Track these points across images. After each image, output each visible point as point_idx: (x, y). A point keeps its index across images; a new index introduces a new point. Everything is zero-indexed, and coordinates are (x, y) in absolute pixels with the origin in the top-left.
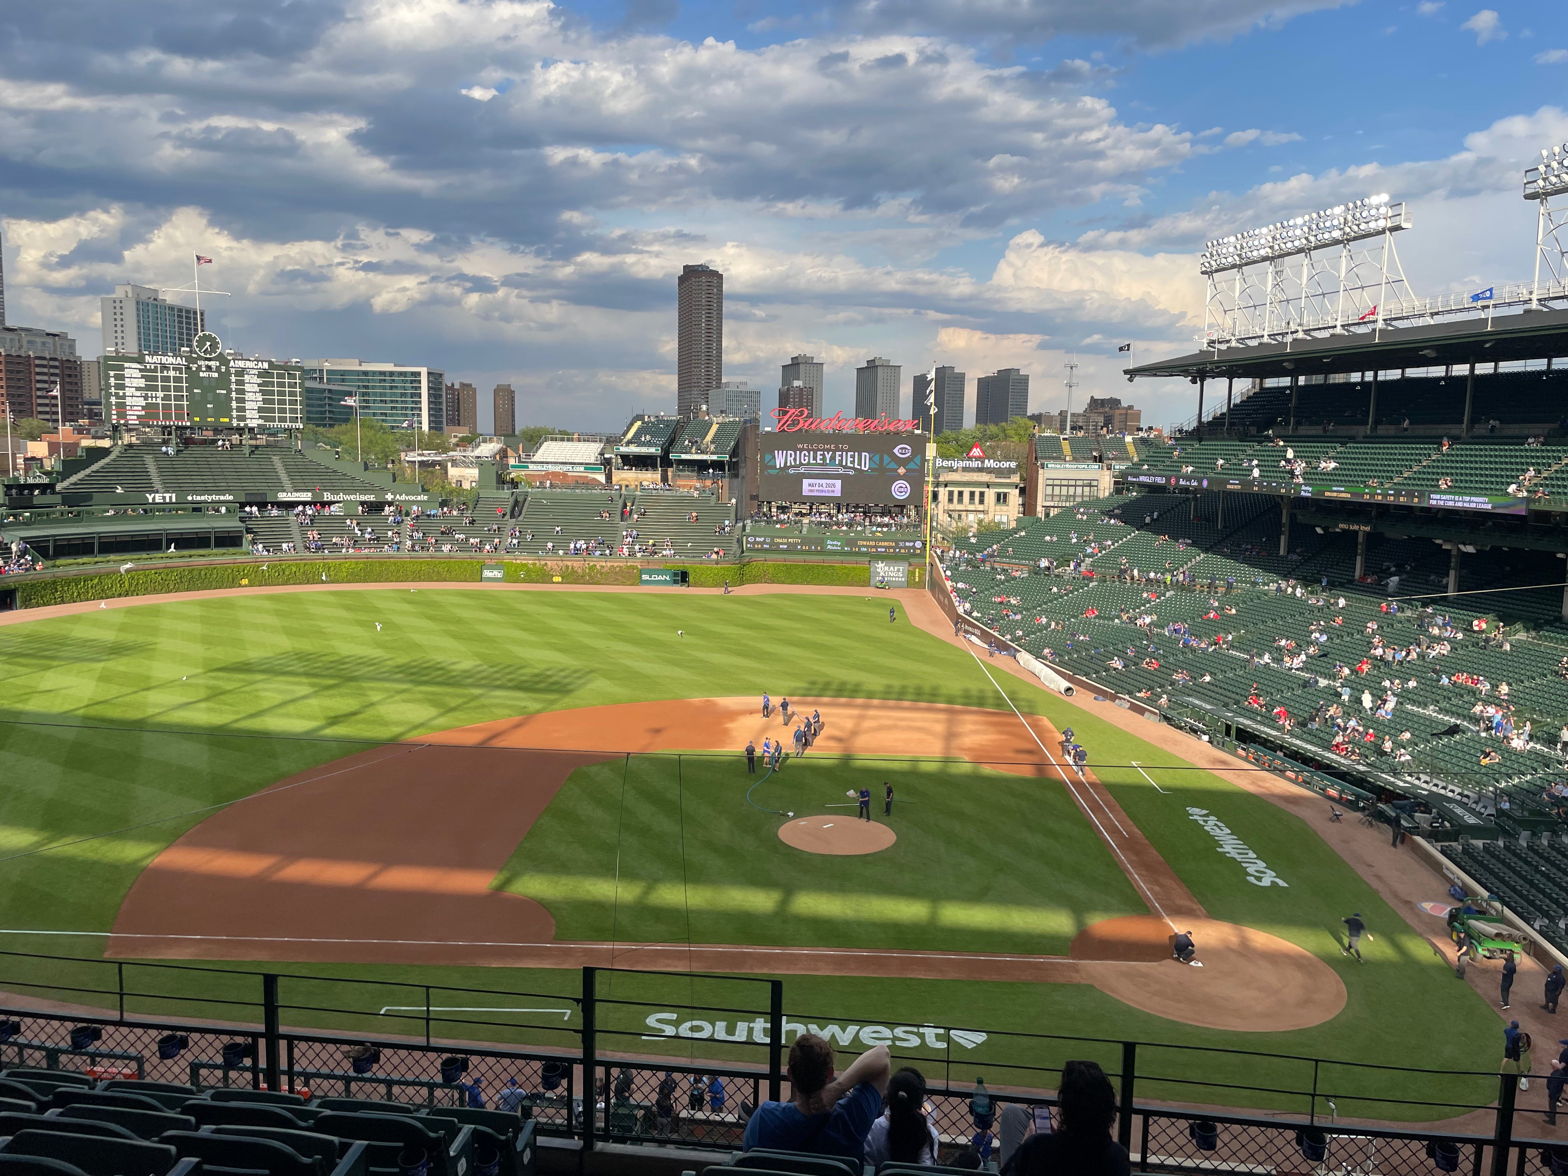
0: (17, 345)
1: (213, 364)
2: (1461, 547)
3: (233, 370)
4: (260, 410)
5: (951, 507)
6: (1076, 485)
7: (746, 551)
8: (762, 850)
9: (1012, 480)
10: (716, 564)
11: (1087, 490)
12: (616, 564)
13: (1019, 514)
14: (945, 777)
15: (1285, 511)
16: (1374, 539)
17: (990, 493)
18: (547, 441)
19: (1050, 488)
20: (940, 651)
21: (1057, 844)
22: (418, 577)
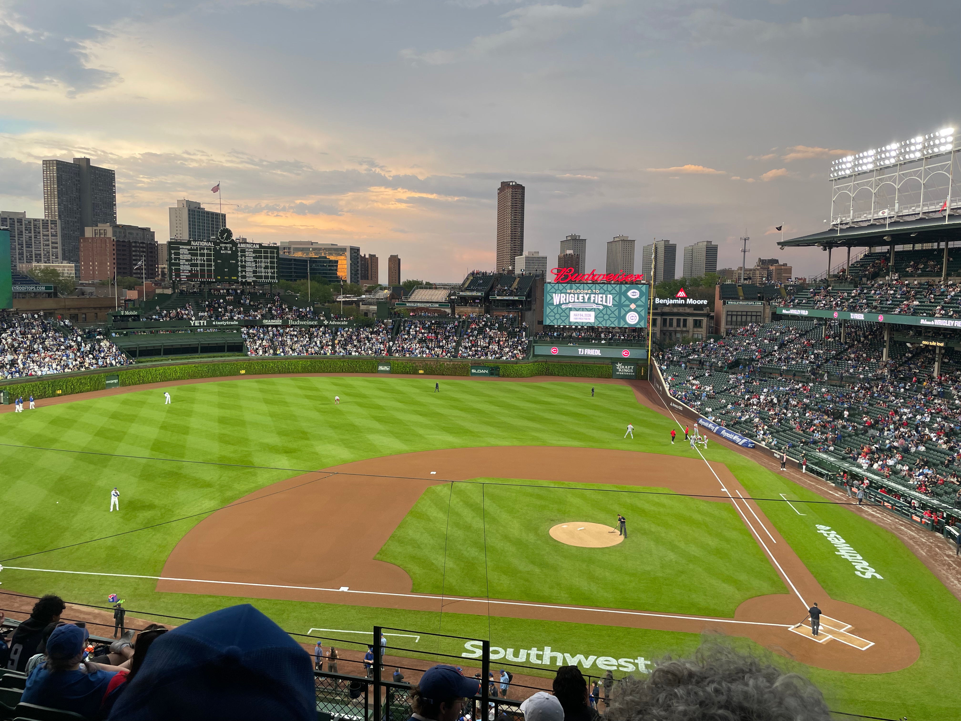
0: (123, 235)
1: (228, 245)
3: (239, 249)
4: (254, 272)
5: (665, 329)
6: (746, 315)
7: (535, 356)
8: (539, 542)
9: (705, 312)
10: (517, 363)
11: (754, 318)
12: (456, 363)
13: (709, 333)
14: (657, 500)
15: (886, 332)
16: (948, 351)
17: (690, 320)
18: (418, 289)
19: (729, 317)
20: (656, 420)
21: (729, 546)
22: (341, 370)
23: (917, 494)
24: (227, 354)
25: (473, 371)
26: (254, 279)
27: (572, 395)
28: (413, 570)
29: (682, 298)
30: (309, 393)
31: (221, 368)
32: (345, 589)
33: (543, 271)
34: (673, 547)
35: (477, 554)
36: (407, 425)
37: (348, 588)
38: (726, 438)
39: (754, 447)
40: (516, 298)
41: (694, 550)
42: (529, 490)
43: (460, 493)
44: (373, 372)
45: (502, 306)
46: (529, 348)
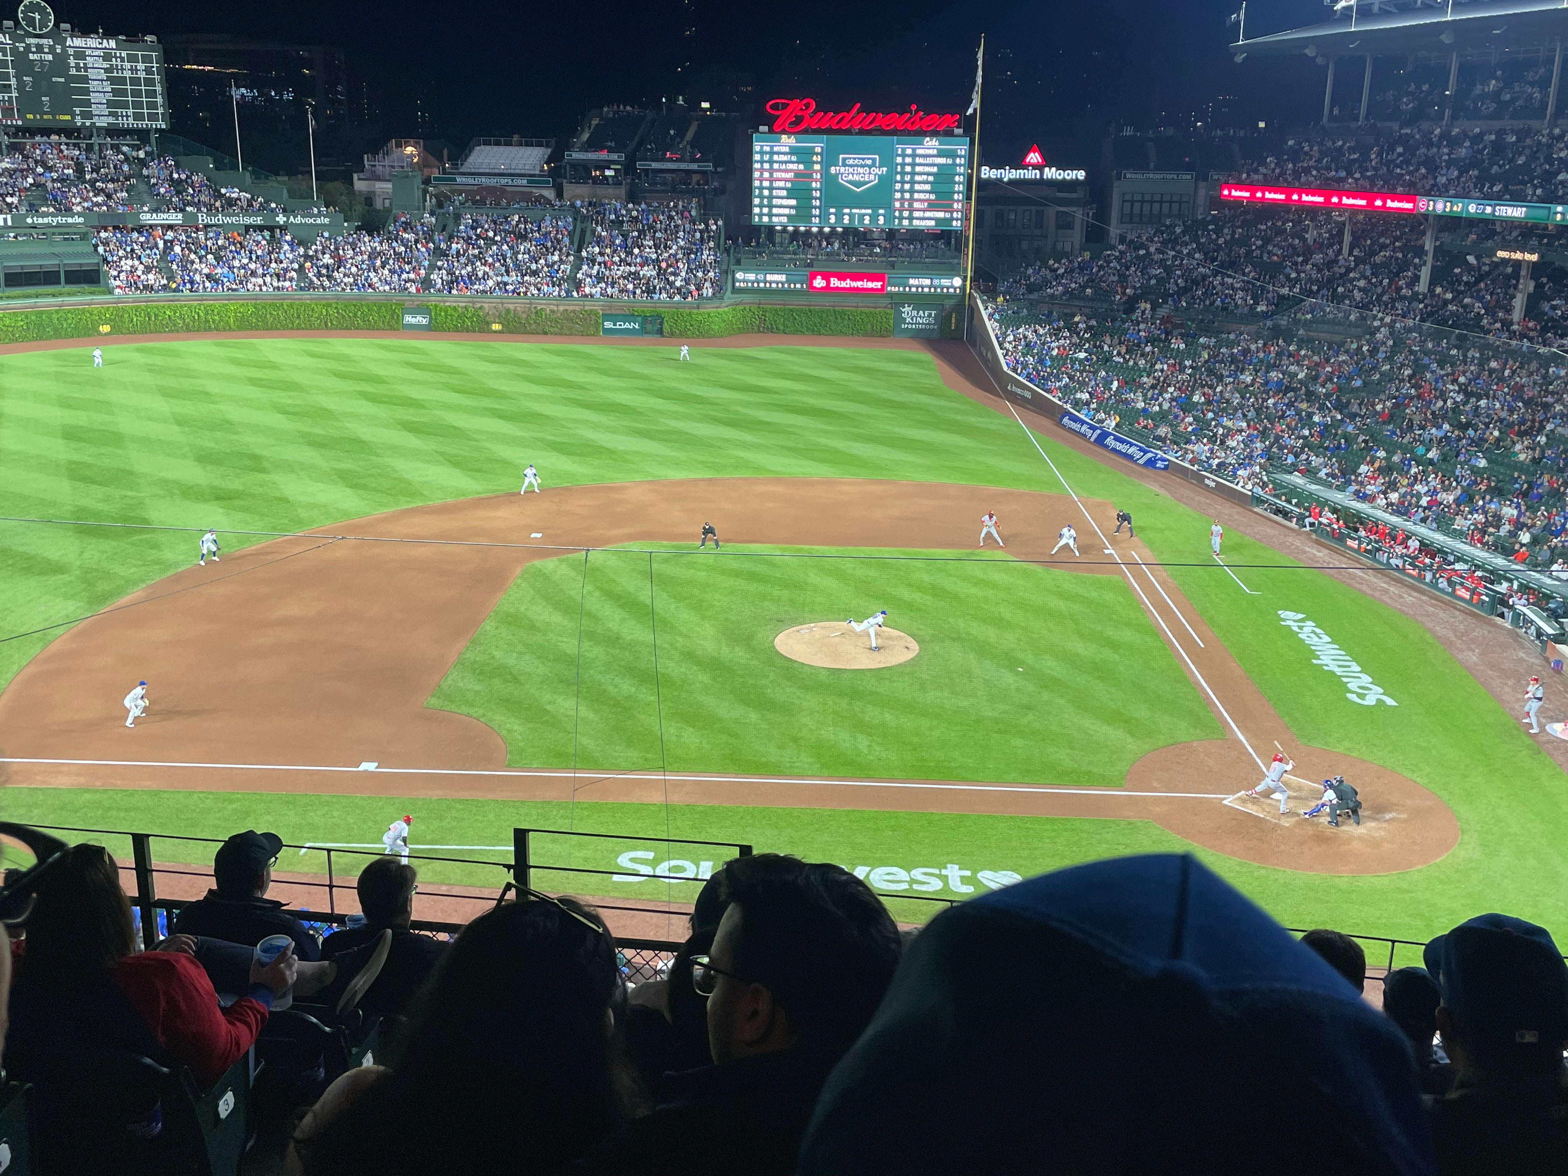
1: (44, 41)
3: (71, 51)
4: (110, 104)
5: (999, 233)
6: (1161, 202)
7: (735, 290)
8: (755, 663)
9: (1079, 195)
10: (697, 307)
11: (1176, 207)
12: (572, 309)
13: (1086, 241)
14: (979, 574)
15: (1429, 235)
17: (1051, 212)
18: (479, 145)
19: (1127, 205)
20: (980, 419)
21: (1116, 656)
22: (323, 323)
23: (1466, 548)
24: (68, 288)
25: (608, 325)
26: (111, 120)
27: (814, 372)
28: (508, 726)
29: (1035, 167)
30: (258, 373)
31: (56, 321)
32: (370, 766)
34: (1011, 662)
36: (475, 440)
37: (376, 764)
38: (1114, 450)
40: (694, 166)
41: (1051, 666)
44: (392, 328)
45: (664, 184)
46: (724, 276)
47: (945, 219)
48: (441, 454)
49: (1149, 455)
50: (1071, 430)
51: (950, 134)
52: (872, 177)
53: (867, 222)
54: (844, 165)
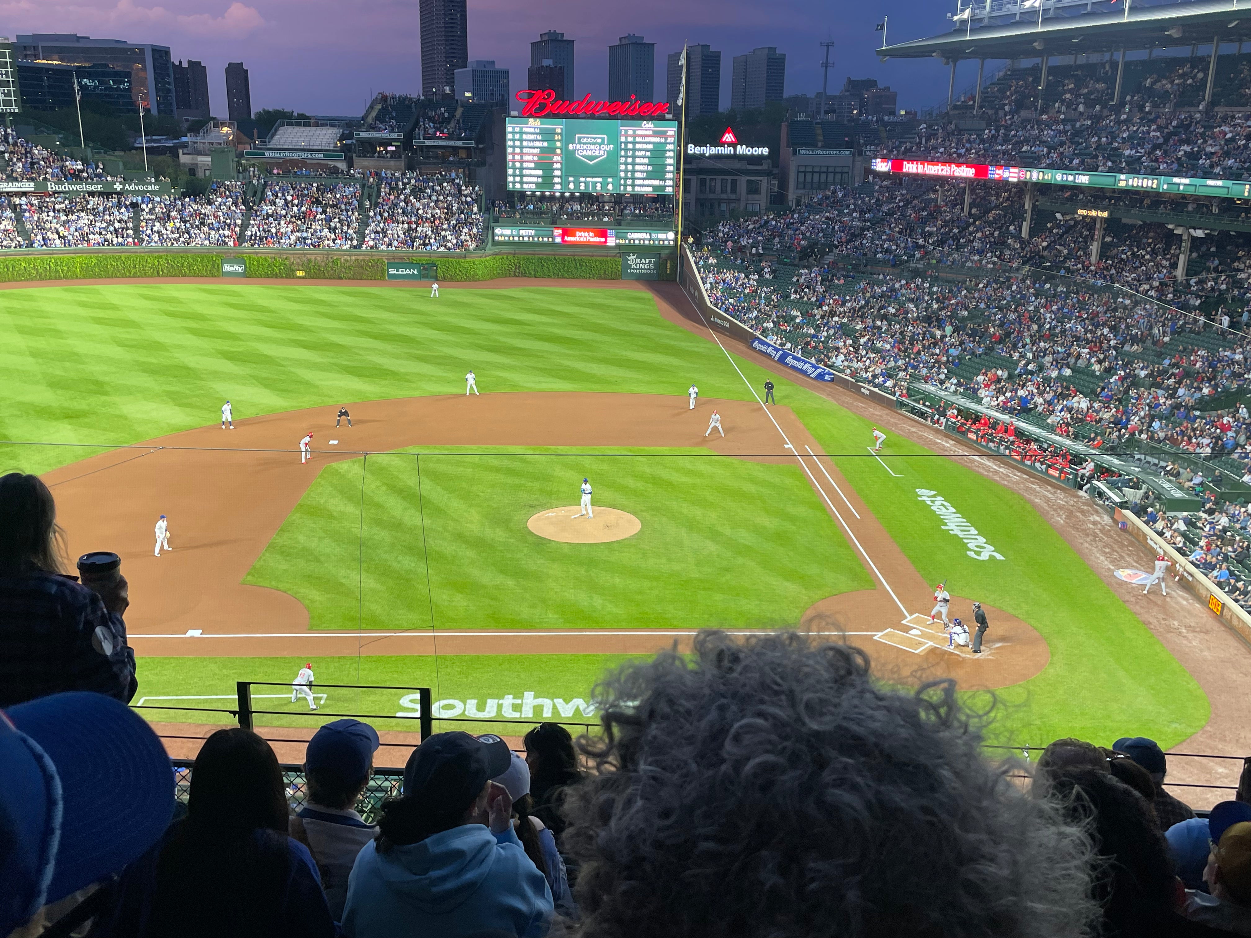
2: (1192, 231)
5: (702, 196)
6: (827, 173)
7: (495, 243)
8: (512, 540)
9: (764, 167)
10: (465, 257)
11: (838, 176)
12: (361, 258)
13: (770, 204)
14: (689, 466)
15: (1028, 197)
16: (1111, 225)
17: (743, 180)
18: (283, 126)
19: (801, 176)
20: (689, 344)
21: (794, 528)
22: (155, 272)
23: (1056, 438)
25: (392, 271)
27: (558, 308)
28: (310, 597)
29: (730, 145)
30: (101, 314)
32: (195, 633)
33: (503, 96)
34: (714, 535)
35: (413, 565)
36: (282, 366)
37: (201, 631)
38: (793, 368)
39: (832, 380)
40: (460, 143)
41: (745, 537)
42: (494, 462)
43: (380, 471)
44: (214, 276)
45: (436, 157)
46: (485, 232)
47: (660, 186)
48: (255, 378)
49: (819, 370)
50: (760, 352)
51: (663, 119)
52: (602, 153)
53: (599, 188)
54: (580, 143)
